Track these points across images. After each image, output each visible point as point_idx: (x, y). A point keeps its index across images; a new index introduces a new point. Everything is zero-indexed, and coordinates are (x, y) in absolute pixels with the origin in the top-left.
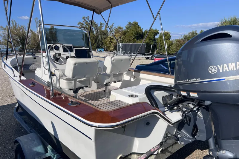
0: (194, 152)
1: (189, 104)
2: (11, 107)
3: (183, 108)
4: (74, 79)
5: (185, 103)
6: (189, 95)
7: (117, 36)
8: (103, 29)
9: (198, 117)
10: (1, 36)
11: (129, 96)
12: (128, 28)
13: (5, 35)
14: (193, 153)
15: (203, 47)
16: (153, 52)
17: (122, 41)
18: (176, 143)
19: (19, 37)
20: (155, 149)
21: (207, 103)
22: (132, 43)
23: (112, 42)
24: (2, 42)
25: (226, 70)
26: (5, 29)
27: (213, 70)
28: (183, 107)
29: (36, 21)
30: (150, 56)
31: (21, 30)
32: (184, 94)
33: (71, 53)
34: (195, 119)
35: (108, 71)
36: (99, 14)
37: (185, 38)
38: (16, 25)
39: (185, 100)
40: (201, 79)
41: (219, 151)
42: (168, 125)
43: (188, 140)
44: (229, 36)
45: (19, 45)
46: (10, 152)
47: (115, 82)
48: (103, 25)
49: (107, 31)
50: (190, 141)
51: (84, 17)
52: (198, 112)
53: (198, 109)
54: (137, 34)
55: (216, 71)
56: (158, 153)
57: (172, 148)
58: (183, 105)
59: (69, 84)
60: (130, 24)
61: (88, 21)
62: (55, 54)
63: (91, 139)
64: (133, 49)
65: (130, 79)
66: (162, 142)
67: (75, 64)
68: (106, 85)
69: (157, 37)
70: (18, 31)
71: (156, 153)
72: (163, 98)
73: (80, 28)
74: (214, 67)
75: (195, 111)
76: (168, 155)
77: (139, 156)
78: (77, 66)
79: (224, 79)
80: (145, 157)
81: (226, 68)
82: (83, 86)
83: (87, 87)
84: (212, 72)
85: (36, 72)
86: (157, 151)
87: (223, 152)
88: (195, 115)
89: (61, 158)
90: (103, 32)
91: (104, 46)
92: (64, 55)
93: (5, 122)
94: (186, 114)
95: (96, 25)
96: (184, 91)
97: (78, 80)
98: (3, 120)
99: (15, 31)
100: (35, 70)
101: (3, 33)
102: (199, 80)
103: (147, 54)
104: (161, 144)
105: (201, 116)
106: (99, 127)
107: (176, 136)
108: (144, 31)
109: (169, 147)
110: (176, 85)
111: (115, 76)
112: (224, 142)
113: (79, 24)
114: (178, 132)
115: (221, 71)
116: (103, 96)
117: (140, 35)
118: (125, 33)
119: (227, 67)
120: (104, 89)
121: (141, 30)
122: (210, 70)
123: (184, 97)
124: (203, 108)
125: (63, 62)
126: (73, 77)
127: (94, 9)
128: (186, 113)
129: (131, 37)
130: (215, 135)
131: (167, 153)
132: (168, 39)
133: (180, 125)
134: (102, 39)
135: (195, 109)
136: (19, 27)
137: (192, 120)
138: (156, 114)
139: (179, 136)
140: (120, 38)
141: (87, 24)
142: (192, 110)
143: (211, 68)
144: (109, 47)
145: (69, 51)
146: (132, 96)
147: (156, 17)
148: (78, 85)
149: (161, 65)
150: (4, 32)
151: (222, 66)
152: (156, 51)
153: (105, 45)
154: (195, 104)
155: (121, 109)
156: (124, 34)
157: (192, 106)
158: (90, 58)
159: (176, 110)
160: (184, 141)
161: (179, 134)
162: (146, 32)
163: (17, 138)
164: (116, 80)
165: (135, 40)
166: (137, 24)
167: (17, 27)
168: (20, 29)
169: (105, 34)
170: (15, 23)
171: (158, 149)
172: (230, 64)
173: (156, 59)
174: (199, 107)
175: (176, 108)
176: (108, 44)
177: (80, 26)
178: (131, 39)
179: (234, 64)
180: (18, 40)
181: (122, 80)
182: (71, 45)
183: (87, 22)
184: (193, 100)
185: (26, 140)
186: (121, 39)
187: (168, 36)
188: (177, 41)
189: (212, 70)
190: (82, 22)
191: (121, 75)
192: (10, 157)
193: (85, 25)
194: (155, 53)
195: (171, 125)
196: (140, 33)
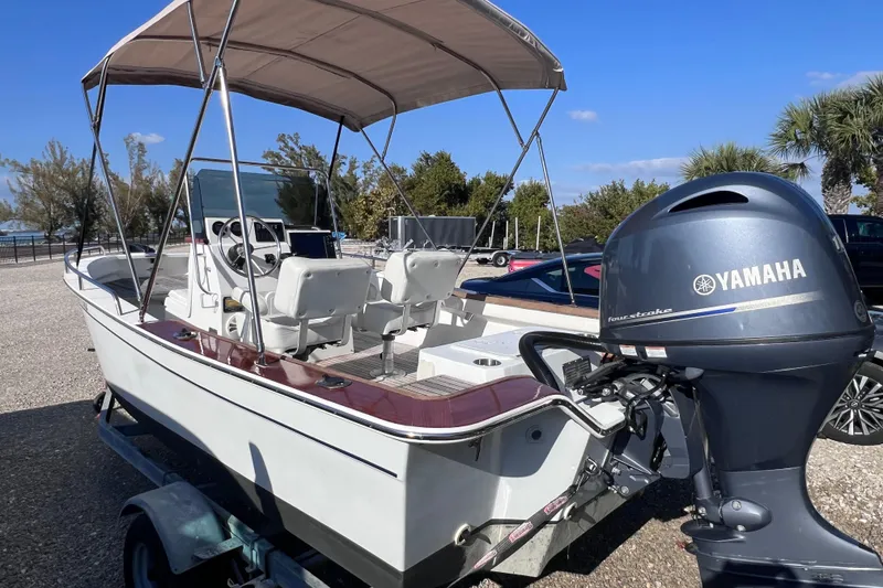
0: (646, 525)
1: (640, 380)
2: (75, 415)
3: (624, 393)
4: (301, 320)
5: (630, 379)
6: (643, 353)
7: (387, 195)
8: (343, 172)
9: (666, 414)
10: (13, 191)
11: (477, 362)
12: (420, 170)
13: (26, 188)
14: (643, 528)
15: (675, 226)
16: (498, 243)
17: (403, 211)
18: (605, 492)
19: (74, 194)
20: (554, 506)
21: (692, 373)
22: (433, 216)
23: (371, 212)
24: (14, 211)
25: (737, 285)
26: (26, 170)
27: (704, 285)
28: (625, 389)
29: (128, 144)
30: (489, 256)
31: (80, 175)
32: (629, 351)
33: (282, 243)
34: (660, 420)
35: (397, 296)
36: (358, 131)
37: (590, 203)
38: (63, 158)
39: (629, 369)
40: (674, 311)
41: (725, 503)
42: (592, 435)
43: (639, 480)
44: (741, 199)
45: (71, 222)
46: (97, 549)
47: (414, 329)
48: (344, 160)
49: (356, 180)
50: (647, 481)
51: (284, 135)
52: (664, 401)
53: (665, 394)
54: (450, 189)
55: (714, 288)
56: (562, 519)
57: (596, 505)
58: (623, 382)
59: (284, 335)
60: (427, 158)
61: (294, 146)
62: (236, 247)
63: (395, 476)
64: (438, 232)
65: (454, 320)
66: (574, 487)
67: (308, 275)
68: (389, 338)
69: (509, 197)
70: (71, 175)
71: (556, 518)
72: (566, 367)
73: (269, 170)
74: (706, 278)
75: (658, 398)
76: (585, 526)
77: (511, 530)
78: (312, 280)
79: (733, 309)
80: (527, 531)
81: (736, 282)
82: (323, 339)
83: (335, 342)
84: (701, 291)
85: (167, 302)
86: (559, 513)
87: (736, 504)
88: (659, 409)
89: (275, 549)
90: (342, 181)
91: (347, 225)
92: (262, 249)
93: (63, 459)
94: (634, 408)
95: (320, 158)
96: (628, 343)
97: (311, 322)
98: (56, 455)
99: (61, 178)
100: (166, 294)
101: (20, 183)
102: (668, 313)
103: (481, 248)
104: (572, 491)
105: (675, 412)
106: (425, 438)
107: (606, 471)
108: (468, 179)
109: (589, 502)
110: (606, 330)
111: (415, 310)
112: (738, 479)
113: (265, 157)
114: (613, 460)
115: (725, 288)
116: (376, 371)
117: (459, 193)
118: (411, 186)
119: (738, 277)
120: (379, 349)
121: (459, 178)
122: (697, 287)
123: (629, 360)
124: (679, 389)
125: (258, 272)
126: (299, 313)
127: (343, 117)
128: (635, 403)
129: (432, 196)
130: (713, 460)
131: (582, 521)
132: (542, 204)
133: (618, 439)
134: (339, 202)
135: (657, 393)
136: (74, 164)
137: (651, 423)
138: (561, 407)
139: (615, 470)
140: (397, 198)
141: (292, 158)
142: (649, 396)
143: (700, 279)
144: (360, 229)
145: (276, 239)
146: (484, 362)
147: (530, 142)
148: (312, 337)
149: (536, 280)
150: (22, 179)
151: (726, 274)
152: (506, 240)
153: (347, 219)
154: (659, 380)
155: (471, 395)
156: (408, 189)
157: (648, 386)
158: (335, 257)
159: (607, 396)
160: (630, 484)
161: (616, 465)
162: (476, 182)
163: (133, 499)
164: (417, 323)
165: (443, 206)
166: (448, 160)
167: (67, 162)
168: (76, 172)
169: (349, 186)
170: (61, 151)
171: (563, 507)
172: (746, 271)
173: (516, 262)
174: (669, 387)
175: (606, 391)
176: (358, 219)
177: (269, 161)
178: (430, 205)
179: (756, 269)
180: (70, 205)
181: (435, 324)
182: (280, 221)
183: (292, 149)
184: (651, 367)
185: (164, 502)
186: (398, 202)
187: (540, 195)
188: (569, 211)
189: (702, 285)
190: (276, 151)
191: (431, 306)
192: (96, 563)
193: (287, 159)
194: (505, 245)
195: (599, 436)
196: (457, 185)
